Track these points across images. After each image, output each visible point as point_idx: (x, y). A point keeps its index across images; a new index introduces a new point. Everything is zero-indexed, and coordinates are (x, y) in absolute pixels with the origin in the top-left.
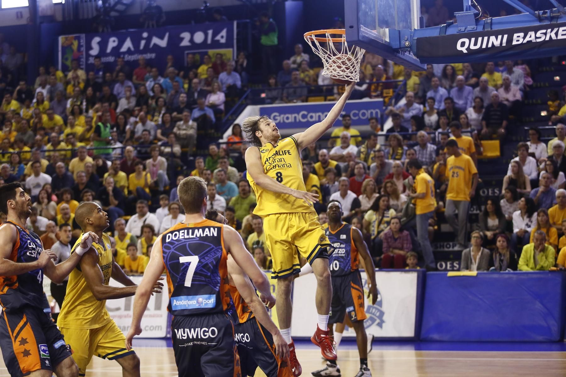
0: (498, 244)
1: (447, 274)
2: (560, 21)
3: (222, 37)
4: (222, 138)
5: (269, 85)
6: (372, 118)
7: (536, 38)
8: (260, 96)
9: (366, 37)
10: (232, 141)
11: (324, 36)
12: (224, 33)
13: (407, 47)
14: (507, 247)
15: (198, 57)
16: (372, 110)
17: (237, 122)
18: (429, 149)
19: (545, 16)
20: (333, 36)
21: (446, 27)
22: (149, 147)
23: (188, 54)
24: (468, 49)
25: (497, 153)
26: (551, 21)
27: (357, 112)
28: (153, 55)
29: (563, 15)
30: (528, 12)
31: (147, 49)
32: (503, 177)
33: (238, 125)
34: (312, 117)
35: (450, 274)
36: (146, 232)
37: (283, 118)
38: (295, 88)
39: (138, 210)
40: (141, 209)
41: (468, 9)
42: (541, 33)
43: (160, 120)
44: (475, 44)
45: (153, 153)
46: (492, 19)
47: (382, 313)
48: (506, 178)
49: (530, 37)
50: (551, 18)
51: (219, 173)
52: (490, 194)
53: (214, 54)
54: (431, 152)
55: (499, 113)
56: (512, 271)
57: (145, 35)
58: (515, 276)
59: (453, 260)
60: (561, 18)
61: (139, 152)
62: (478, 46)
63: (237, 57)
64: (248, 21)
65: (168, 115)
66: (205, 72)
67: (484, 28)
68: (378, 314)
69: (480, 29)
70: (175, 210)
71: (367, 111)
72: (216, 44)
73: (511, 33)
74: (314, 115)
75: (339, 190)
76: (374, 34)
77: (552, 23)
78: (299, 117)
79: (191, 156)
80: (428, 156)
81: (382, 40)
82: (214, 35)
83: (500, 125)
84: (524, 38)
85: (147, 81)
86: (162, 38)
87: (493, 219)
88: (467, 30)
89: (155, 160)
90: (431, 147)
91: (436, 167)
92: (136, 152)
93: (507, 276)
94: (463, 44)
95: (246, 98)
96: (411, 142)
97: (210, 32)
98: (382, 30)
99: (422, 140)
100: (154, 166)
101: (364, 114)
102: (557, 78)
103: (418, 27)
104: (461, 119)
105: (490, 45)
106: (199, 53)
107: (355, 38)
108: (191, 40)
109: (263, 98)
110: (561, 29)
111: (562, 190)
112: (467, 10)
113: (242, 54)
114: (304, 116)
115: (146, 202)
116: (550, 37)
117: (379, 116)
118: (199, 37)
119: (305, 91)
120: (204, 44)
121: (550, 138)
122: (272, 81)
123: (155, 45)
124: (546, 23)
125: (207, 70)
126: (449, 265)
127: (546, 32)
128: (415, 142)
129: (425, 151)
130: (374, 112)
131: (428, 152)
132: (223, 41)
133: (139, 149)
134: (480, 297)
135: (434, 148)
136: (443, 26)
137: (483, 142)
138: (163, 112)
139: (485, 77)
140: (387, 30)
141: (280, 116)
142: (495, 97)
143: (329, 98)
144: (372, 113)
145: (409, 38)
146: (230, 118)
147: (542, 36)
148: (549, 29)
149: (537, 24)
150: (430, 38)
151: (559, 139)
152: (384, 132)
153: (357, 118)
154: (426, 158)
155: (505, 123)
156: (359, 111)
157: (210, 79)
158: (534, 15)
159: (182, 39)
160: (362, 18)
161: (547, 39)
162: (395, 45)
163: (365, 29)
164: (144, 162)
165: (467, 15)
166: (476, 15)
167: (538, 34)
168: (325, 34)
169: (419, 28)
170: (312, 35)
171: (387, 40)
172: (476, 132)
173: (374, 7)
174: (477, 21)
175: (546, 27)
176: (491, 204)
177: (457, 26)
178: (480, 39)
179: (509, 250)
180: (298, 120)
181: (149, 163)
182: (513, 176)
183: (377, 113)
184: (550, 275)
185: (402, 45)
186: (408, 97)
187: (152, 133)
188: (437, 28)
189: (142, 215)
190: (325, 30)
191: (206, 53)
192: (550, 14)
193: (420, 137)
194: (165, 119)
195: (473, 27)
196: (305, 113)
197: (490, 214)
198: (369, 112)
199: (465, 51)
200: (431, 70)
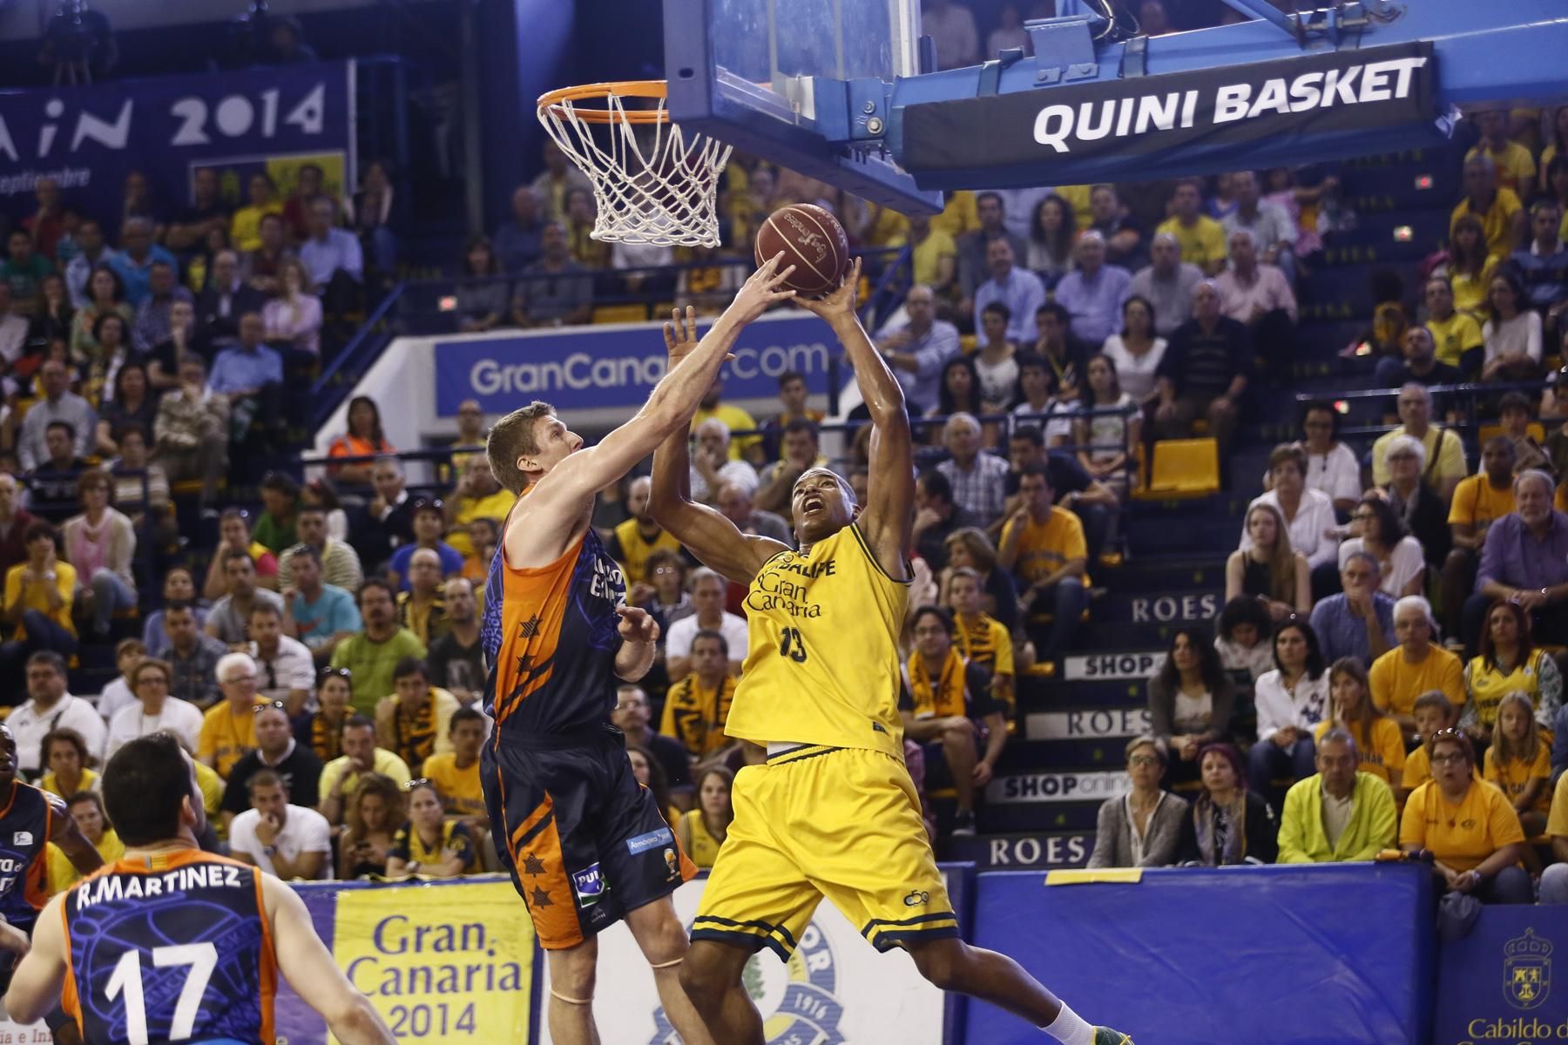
0: (1207, 775)
1: (1045, 876)
2: (1367, 44)
3: (311, 113)
4: (311, 445)
5: (469, 269)
6: (800, 373)
7: (1292, 99)
8: (435, 304)
9: (735, 104)
10: (340, 453)
11: (601, 102)
12: (315, 100)
13: (874, 137)
14: (1238, 784)
15: (231, 183)
16: (802, 348)
17: (361, 390)
18: (984, 471)
19: (1320, 26)
20: (630, 103)
21: (1000, 69)
22: (70, 478)
23: (197, 169)
24: (1071, 139)
25: (1209, 481)
26: (1338, 43)
27: (751, 353)
28: (83, 176)
29: (1376, 23)
30: (1265, 16)
31: (61, 155)
32: (1226, 558)
33: (367, 402)
34: (605, 373)
35: (1056, 877)
36: (58, 755)
37: (512, 377)
38: (553, 279)
39: (31, 684)
40: (41, 679)
41: (1071, 9)
42: (1307, 85)
43: (109, 387)
44: (1095, 123)
45: (89, 497)
46: (1147, 40)
47: (835, 1011)
48: (1233, 563)
49: (1272, 96)
50: (1340, 35)
51: (297, 561)
52: (1186, 615)
53: (285, 171)
54: (991, 480)
55: (1220, 353)
56: (1259, 864)
57: (55, 108)
58: (1264, 881)
59: (1065, 832)
60: (1370, 32)
61: (38, 496)
62: (1103, 131)
63: (361, 180)
64: (395, 59)
65: (134, 372)
66: (254, 229)
67: (1121, 70)
68: (821, 1014)
69: (1109, 73)
70: (155, 685)
71: (787, 352)
72: (291, 138)
73: (1208, 85)
74: (611, 365)
75: (693, 612)
76: (763, 93)
77: (1341, 49)
78: (564, 374)
79: (210, 505)
80: (982, 494)
81: (792, 116)
82: (285, 107)
83: (1222, 390)
84: (1252, 100)
85: (66, 260)
86: (110, 118)
87: (1196, 697)
88: (1066, 77)
89: (93, 521)
90: (992, 465)
91: (1008, 528)
92: (26, 494)
93: (1239, 881)
94: (1054, 124)
95: (391, 314)
96: (929, 450)
97: (271, 98)
98: (790, 83)
99: (964, 445)
100: (89, 537)
101: (775, 361)
102: (1405, 232)
103: (912, 69)
104: (1093, 371)
105: (1141, 127)
106: (236, 167)
107: (700, 110)
108: (210, 126)
109: (449, 314)
110: (1371, 69)
111: (1412, 600)
112: (1065, 13)
113: (376, 169)
114: (580, 371)
115: (58, 657)
116: (1337, 95)
117: (825, 365)
118: (234, 115)
119: (586, 289)
120: (253, 139)
121: (1377, 429)
122: (479, 257)
123: (88, 141)
124: (1324, 49)
125: (261, 223)
126: (1052, 850)
127: (1324, 79)
128: (940, 449)
129: (972, 480)
130: (808, 353)
131: (982, 482)
132: (313, 126)
133: (36, 484)
134: (1154, 950)
135: (999, 469)
136: (990, 67)
137: (1161, 446)
138: (117, 362)
139: (1168, 232)
140: (808, 82)
141: (500, 370)
142: (1206, 300)
143: (660, 309)
144: (800, 357)
145: (881, 110)
146: (338, 378)
147: (1311, 93)
148: (1332, 68)
149: (1294, 54)
150: (946, 104)
151: (1408, 432)
152: (841, 419)
153: (752, 373)
154: (976, 502)
155: (1238, 383)
156: (760, 351)
157: (269, 255)
158: (1283, 24)
159: (179, 121)
160: (720, 42)
161: (1328, 101)
162: (836, 131)
163: (732, 80)
164: (57, 529)
165: (1065, 29)
166: (1095, 28)
167: (1298, 88)
168: (605, 99)
169: (916, 74)
170: (563, 101)
171: (810, 114)
172: (1140, 415)
173: (764, 8)
174: (1100, 48)
175: (1322, 65)
176: (1186, 646)
177: (1036, 66)
178: (1109, 106)
179: (1245, 791)
180: (559, 384)
181: (74, 527)
182: (1257, 554)
183: (817, 357)
184: (1378, 874)
185: (857, 131)
186: (915, 302)
187: (83, 430)
188: (969, 73)
189: (47, 700)
190: (607, 85)
191: (260, 169)
192: (1335, 22)
193: (957, 433)
194: (125, 383)
195: (1085, 66)
196: (584, 359)
197: (1186, 677)
198: (793, 352)
199: (1062, 148)
200: (995, 214)
